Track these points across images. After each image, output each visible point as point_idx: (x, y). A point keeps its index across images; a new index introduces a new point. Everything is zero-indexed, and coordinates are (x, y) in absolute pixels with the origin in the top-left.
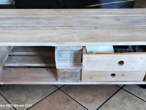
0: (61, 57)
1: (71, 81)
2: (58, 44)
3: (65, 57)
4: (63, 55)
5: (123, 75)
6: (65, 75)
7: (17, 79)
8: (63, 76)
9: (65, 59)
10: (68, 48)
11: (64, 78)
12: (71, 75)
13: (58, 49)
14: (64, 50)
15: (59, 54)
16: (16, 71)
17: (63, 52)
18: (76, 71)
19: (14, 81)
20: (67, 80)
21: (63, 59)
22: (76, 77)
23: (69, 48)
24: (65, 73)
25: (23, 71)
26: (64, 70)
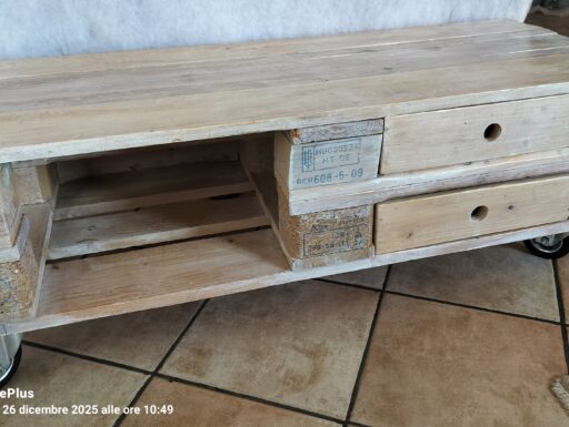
0: (311, 168)
1: (342, 259)
2: (304, 118)
3: (326, 165)
4: (319, 159)
5: (510, 208)
6: (321, 236)
7: (125, 292)
8: (314, 242)
9: (325, 172)
10: (338, 131)
11: (316, 251)
12: (342, 235)
13: (304, 136)
14: (323, 138)
15: (305, 158)
16: (112, 265)
17: (318, 148)
18: (360, 215)
19: (115, 300)
20: (326, 258)
21: (317, 173)
22: (359, 239)
23: (340, 129)
24: (319, 228)
25: (137, 262)
26: (318, 218)
